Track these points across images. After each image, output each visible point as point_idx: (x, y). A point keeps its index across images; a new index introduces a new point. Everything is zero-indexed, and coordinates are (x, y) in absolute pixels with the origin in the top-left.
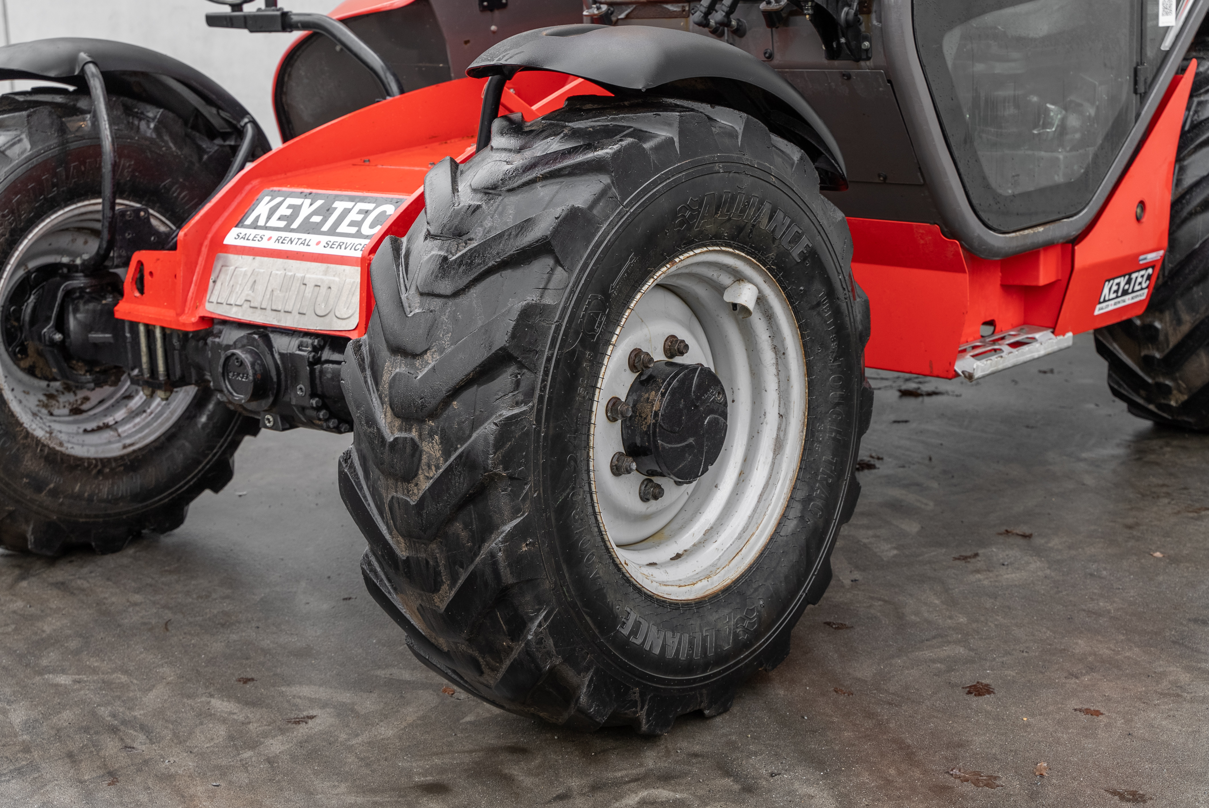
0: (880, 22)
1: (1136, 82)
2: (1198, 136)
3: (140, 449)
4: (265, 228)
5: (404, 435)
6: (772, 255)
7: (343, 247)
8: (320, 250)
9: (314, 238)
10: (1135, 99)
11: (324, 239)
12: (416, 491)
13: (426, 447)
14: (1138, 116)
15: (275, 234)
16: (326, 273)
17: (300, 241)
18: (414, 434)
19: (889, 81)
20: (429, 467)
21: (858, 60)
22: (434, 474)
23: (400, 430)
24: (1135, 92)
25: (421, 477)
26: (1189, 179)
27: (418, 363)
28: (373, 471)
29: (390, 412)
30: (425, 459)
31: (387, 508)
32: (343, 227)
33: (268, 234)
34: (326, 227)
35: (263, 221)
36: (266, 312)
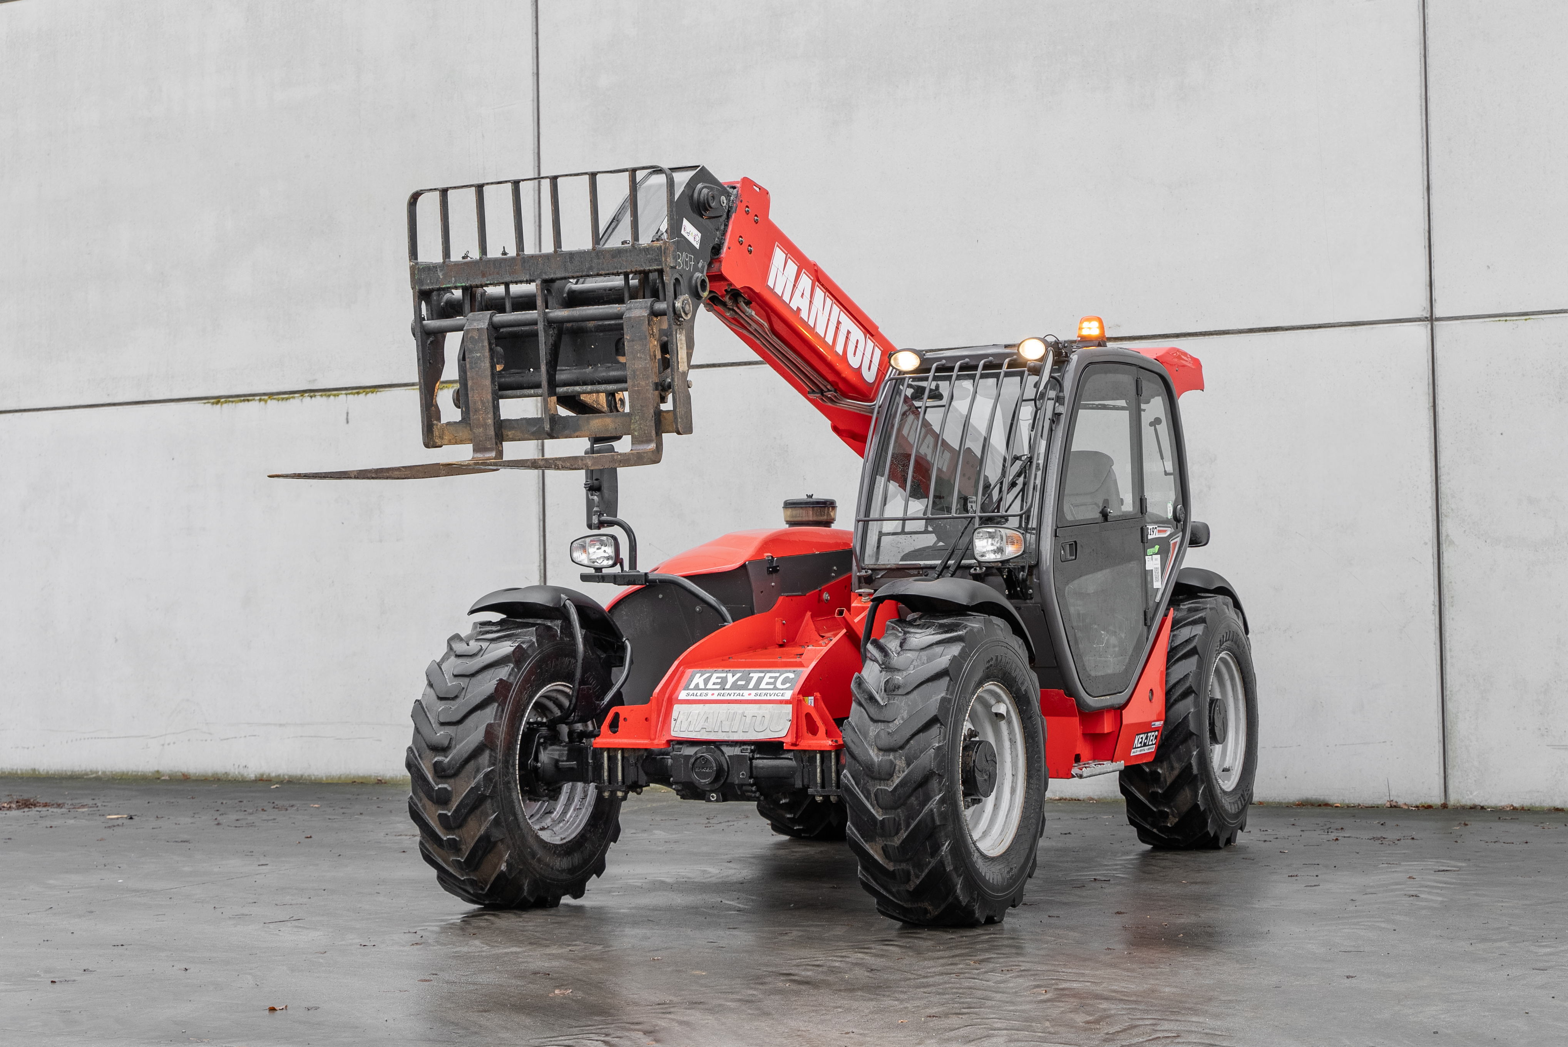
0: (1039, 579)
1: (1145, 619)
2: (1176, 654)
3: (569, 842)
4: (705, 689)
5: (886, 758)
6: (1014, 689)
8: (752, 697)
9: (746, 693)
10: (1145, 628)
11: (753, 692)
12: (892, 784)
13: (898, 762)
14: (1147, 639)
15: (716, 692)
16: (759, 709)
17: (736, 695)
19: (1043, 610)
20: (899, 772)
21: (1025, 599)
22: (902, 775)
23: (883, 755)
24: (1145, 624)
25: (895, 777)
26: (1173, 681)
27: (891, 725)
28: (864, 780)
29: (876, 750)
30: (897, 767)
31: (873, 795)
32: (763, 686)
33: (710, 692)
34: (751, 686)
35: (702, 686)
36: (718, 733)
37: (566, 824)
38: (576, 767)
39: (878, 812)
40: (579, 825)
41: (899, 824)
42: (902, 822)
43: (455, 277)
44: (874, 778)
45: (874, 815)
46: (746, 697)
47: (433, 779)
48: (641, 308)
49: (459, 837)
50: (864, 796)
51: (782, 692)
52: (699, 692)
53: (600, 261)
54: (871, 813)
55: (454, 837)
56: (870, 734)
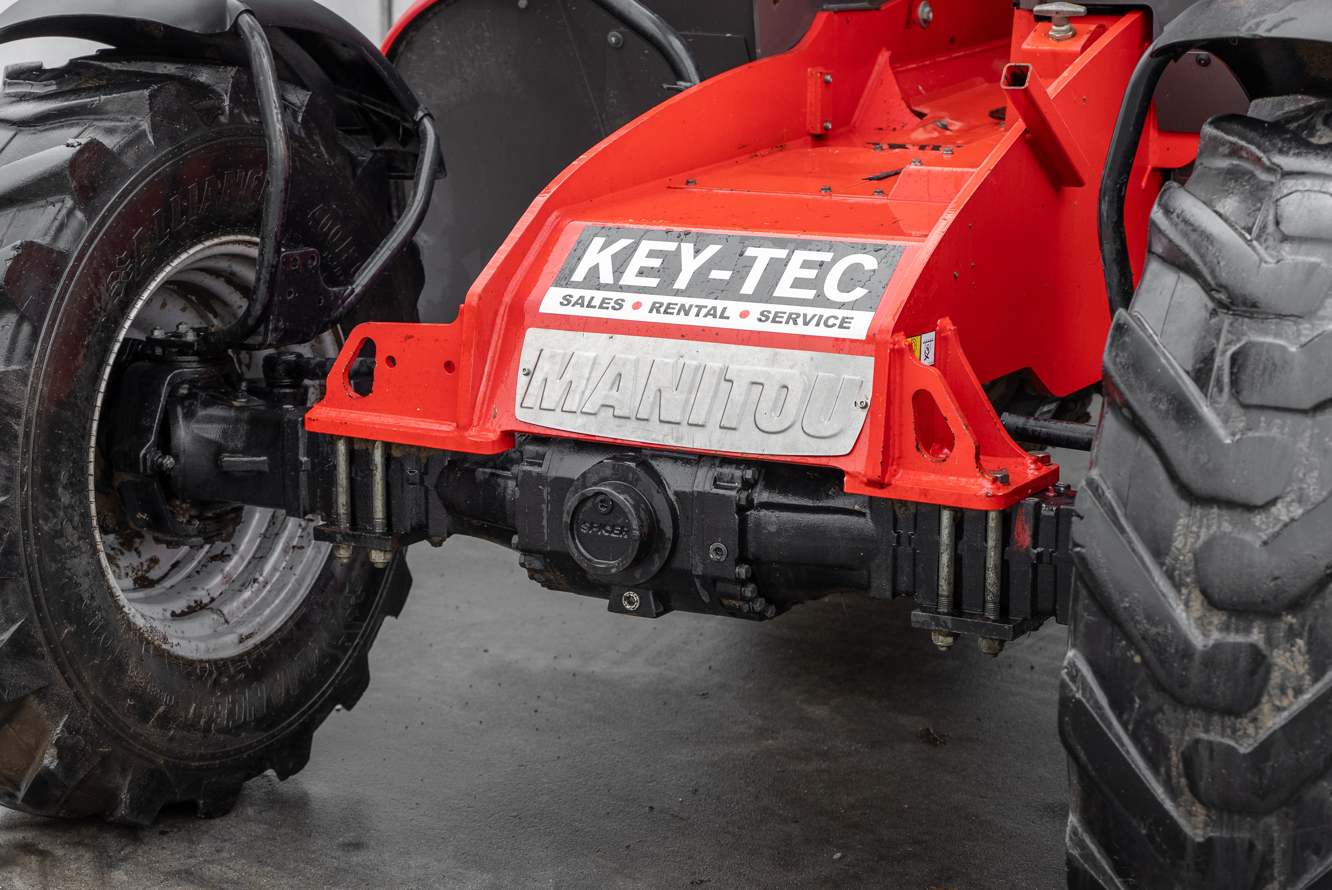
4: (617, 287)
5: (1233, 638)
7: (800, 321)
8: (751, 324)
9: (734, 307)
11: (756, 309)
12: (1251, 730)
13: (1279, 658)
15: (647, 300)
16: (773, 361)
17: (704, 311)
18: (1256, 636)
20: (1283, 691)
22: (1294, 703)
23: (1226, 628)
25: (1266, 707)
27: (1258, 519)
28: (1144, 698)
29: (1197, 600)
30: (1276, 677)
31: (1175, 757)
32: (783, 289)
33: (630, 298)
34: (748, 287)
35: (606, 276)
36: (649, 426)
37: (259, 590)
38: (266, 469)
39: (1189, 814)
40: (294, 592)
41: (1266, 864)
42: (1277, 856)
44: (1181, 702)
45: (1174, 823)
46: (734, 323)
50: (1143, 751)
51: (841, 313)
52: (599, 296)
54: (1166, 815)
56: (1178, 543)
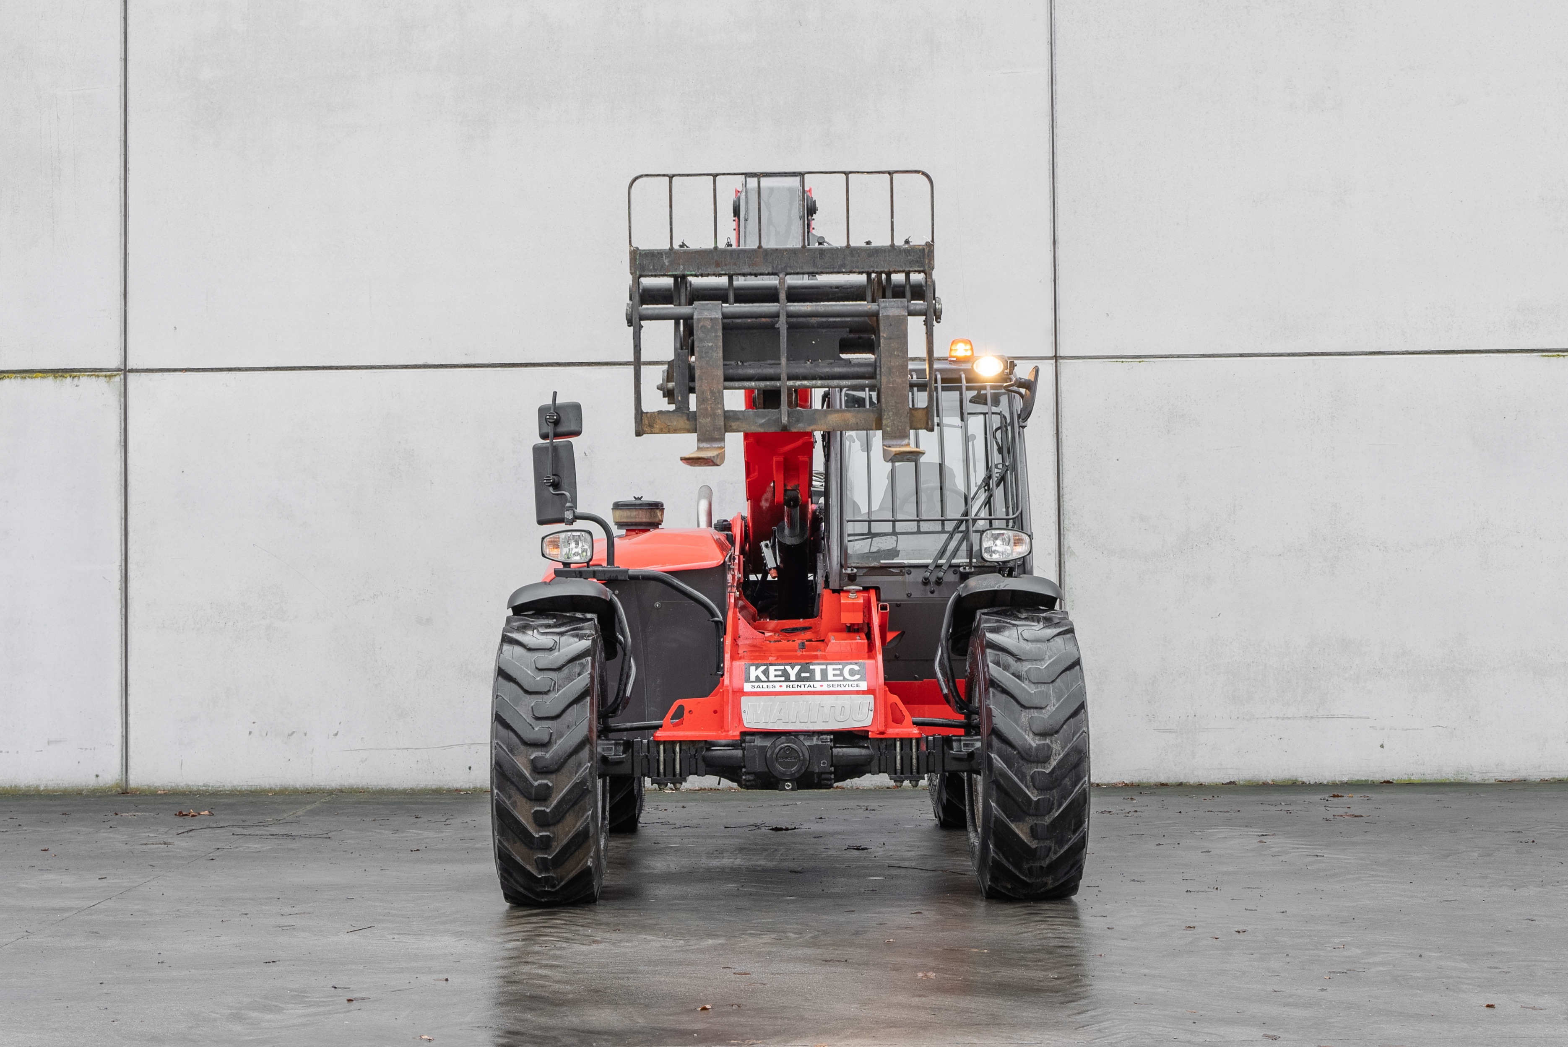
4: (768, 681)
5: (1043, 742)
7: (842, 686)
11: (825, 684)
12: (1049, 766)
13: (1054, 746)
15: (783, 684)
17: (807, 686)
18: (1048, 741)
20: (1056, 755)
22: (1059, 758)
23: (1040, 740)
25: (1052, 759)
27: (1044, 711)
28: (1018, 763)
29: (1031, 735)
30: (1054, 750)
31: (1028, 777)
33: (774, 685)
34: (818, 678)
35: (762, 678)
39: (1032, 793)
41: (1053, 804)
42: (1055, 801)
43: (683, 265)
44: (1029, 761)
45: (1029, 796)
46: (819, 688)
47: (530, 775)
48: (898, 307)
49: (554, 833)
50: (1018, 778)
51: (855, 683)
53: (855, 259)
54: (1027, 794)
55: (548, 834)
56: (1023, 720)
